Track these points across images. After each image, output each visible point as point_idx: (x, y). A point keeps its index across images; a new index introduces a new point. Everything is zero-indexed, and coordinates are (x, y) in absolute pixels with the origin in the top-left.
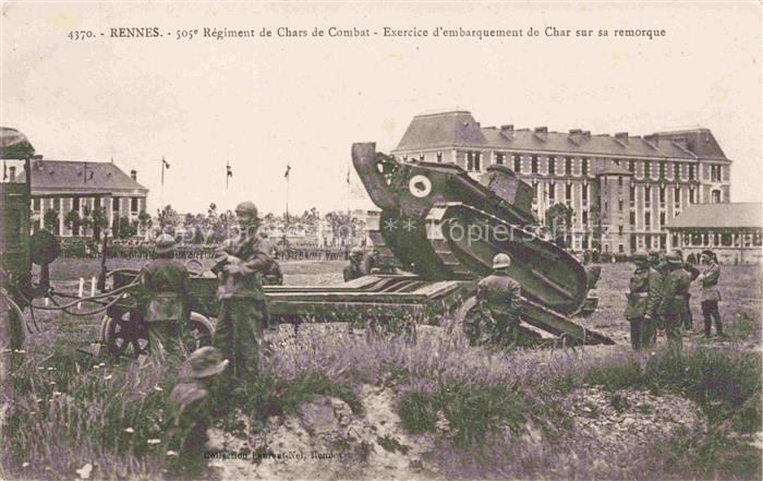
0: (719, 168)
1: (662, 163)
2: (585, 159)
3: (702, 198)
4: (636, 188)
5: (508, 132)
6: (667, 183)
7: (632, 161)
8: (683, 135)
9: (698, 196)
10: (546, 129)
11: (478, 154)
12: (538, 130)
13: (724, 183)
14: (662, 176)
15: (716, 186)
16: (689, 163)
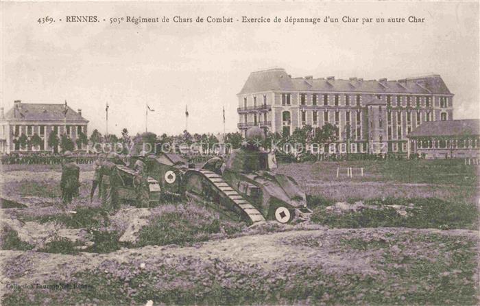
0: (445, 99)
1: (408, 97)
2: (358, 95)
3: (434, 118)
4: (392, 113)
5: (310, 80)
6: (412, 109)
7: (389, 96)
8: (423, 79)
9: (432, 116)
10: (333, 78)
11: (289, 95)
12: (329, 79)
13: (449, 108)
14: (409, 104)
15: (444, 110)
16: (426, 96)
